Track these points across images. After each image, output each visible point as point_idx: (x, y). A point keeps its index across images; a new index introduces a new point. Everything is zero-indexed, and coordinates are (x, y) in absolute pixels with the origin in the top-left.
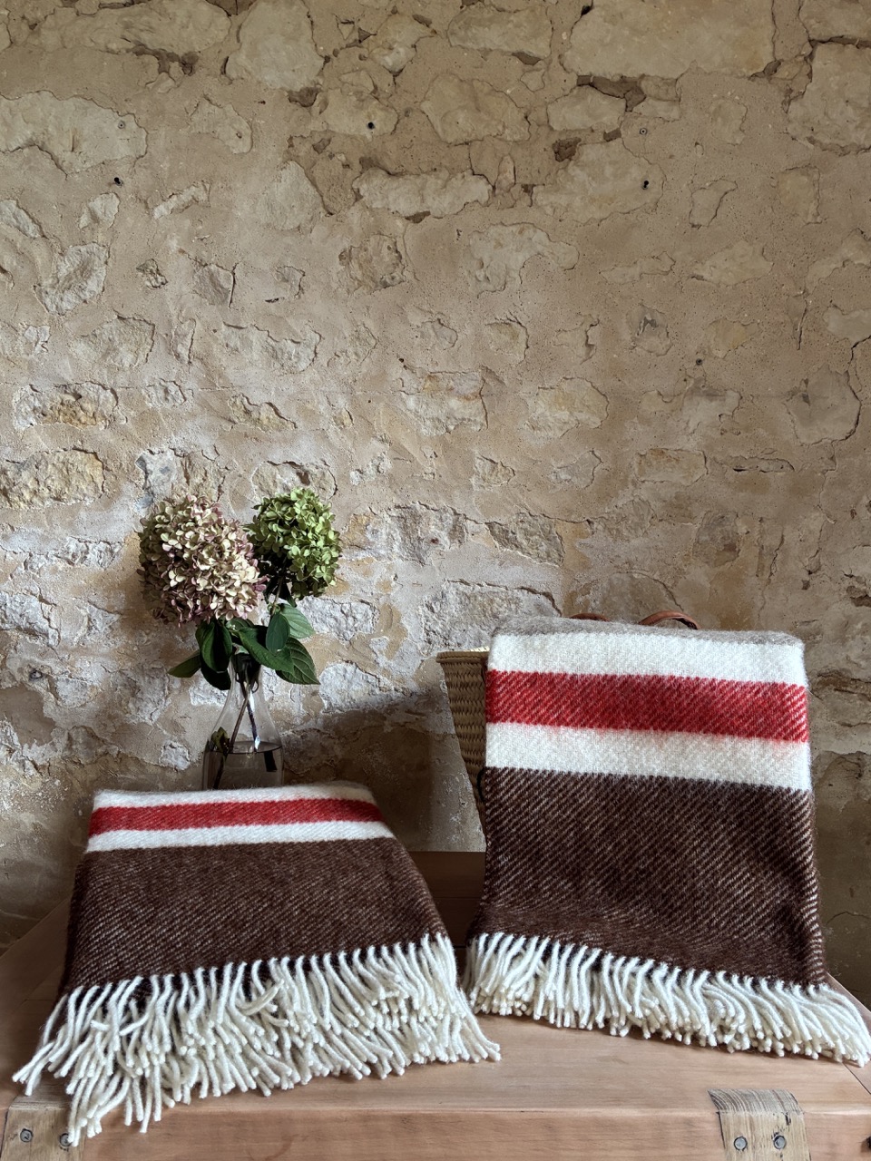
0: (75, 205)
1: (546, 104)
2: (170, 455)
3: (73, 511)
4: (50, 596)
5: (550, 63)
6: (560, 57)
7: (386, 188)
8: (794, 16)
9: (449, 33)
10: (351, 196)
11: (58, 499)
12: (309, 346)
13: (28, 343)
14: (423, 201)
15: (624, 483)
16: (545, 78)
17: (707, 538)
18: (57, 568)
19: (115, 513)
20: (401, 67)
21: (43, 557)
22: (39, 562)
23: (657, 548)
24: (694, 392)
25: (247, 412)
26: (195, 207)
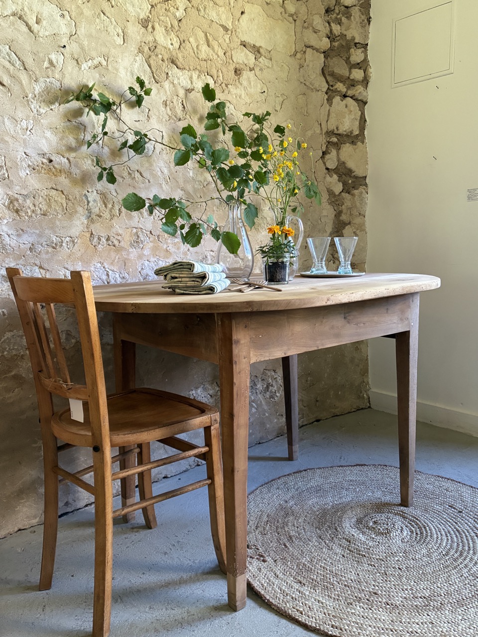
0: (41, 55)
1: (231, 50)
2: (95, 192)
3: (52, 221)
4: (46, 266)
5: (232, 32)
6: (235, 31)
7: (178, 75)
8: (301, 35)
10: (164, 75)
11: (44, 215)
12: (152, 144)
13: (22, 128)
14: (192, 83)
16: (230, 38)
18: (48, 251)
19: (74, 222)
20: (181, 18)
21: (40, 246)
22: (39, 248)
25: (129, 174)
26: (100, 67)
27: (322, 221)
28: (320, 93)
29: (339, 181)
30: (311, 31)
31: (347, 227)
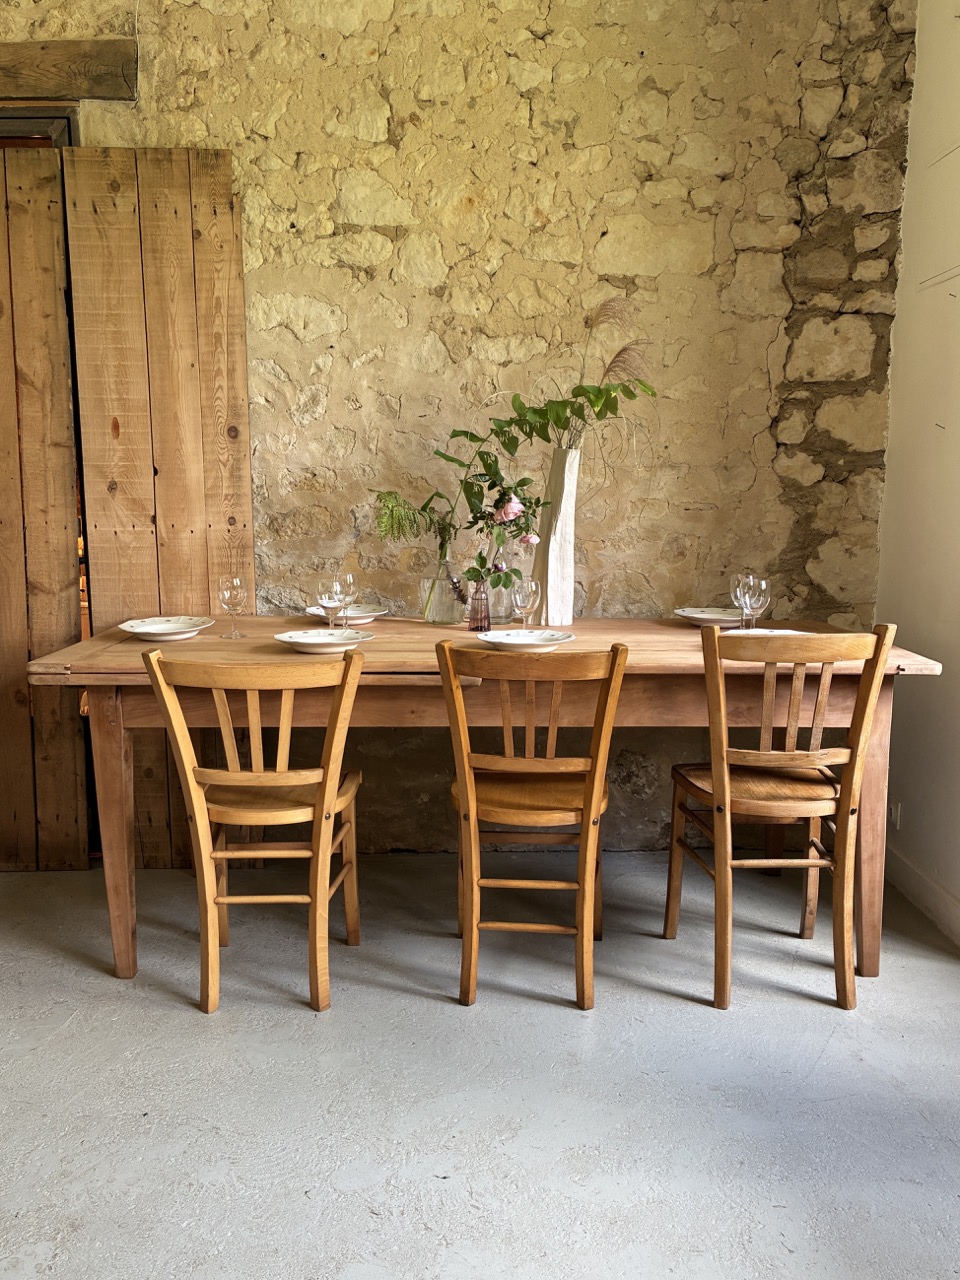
0: (307, 362)
1: (580, 293)
2: (367, 507)
3: (315, 541)
4: (305, 589)
5: (582, 268)
6: (588, 264)
7: (487, 346)
8: (727, 235)
9: (522, 252)
10: (466, 351)
11: (307, 534)
12: (443, 442)
13: (284, 444)
14: (508, 354)
15: (623, 518)
16: (580, 277)
17: (667, 548)
19: (339, 541)
20: (495, 271)
22: (299, 570)
23: (640, 555)
24: (661, 466)
25: (410, 482)
26: (376, 361)
27: (765, 530)
28: (770, 320)
29: (814, 462)
30: (754, 222)
31: (828, 541)
